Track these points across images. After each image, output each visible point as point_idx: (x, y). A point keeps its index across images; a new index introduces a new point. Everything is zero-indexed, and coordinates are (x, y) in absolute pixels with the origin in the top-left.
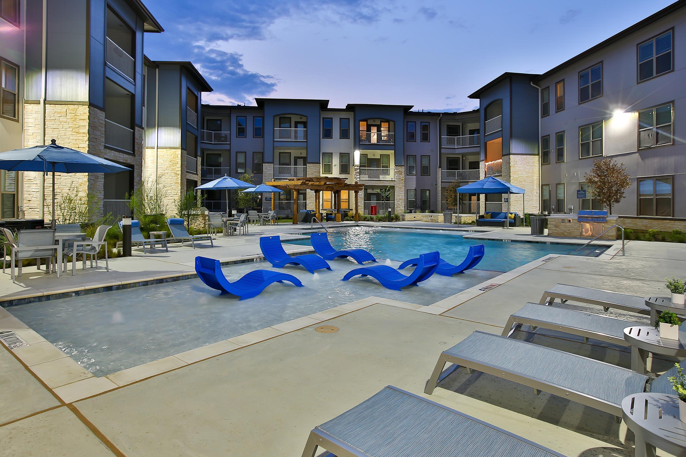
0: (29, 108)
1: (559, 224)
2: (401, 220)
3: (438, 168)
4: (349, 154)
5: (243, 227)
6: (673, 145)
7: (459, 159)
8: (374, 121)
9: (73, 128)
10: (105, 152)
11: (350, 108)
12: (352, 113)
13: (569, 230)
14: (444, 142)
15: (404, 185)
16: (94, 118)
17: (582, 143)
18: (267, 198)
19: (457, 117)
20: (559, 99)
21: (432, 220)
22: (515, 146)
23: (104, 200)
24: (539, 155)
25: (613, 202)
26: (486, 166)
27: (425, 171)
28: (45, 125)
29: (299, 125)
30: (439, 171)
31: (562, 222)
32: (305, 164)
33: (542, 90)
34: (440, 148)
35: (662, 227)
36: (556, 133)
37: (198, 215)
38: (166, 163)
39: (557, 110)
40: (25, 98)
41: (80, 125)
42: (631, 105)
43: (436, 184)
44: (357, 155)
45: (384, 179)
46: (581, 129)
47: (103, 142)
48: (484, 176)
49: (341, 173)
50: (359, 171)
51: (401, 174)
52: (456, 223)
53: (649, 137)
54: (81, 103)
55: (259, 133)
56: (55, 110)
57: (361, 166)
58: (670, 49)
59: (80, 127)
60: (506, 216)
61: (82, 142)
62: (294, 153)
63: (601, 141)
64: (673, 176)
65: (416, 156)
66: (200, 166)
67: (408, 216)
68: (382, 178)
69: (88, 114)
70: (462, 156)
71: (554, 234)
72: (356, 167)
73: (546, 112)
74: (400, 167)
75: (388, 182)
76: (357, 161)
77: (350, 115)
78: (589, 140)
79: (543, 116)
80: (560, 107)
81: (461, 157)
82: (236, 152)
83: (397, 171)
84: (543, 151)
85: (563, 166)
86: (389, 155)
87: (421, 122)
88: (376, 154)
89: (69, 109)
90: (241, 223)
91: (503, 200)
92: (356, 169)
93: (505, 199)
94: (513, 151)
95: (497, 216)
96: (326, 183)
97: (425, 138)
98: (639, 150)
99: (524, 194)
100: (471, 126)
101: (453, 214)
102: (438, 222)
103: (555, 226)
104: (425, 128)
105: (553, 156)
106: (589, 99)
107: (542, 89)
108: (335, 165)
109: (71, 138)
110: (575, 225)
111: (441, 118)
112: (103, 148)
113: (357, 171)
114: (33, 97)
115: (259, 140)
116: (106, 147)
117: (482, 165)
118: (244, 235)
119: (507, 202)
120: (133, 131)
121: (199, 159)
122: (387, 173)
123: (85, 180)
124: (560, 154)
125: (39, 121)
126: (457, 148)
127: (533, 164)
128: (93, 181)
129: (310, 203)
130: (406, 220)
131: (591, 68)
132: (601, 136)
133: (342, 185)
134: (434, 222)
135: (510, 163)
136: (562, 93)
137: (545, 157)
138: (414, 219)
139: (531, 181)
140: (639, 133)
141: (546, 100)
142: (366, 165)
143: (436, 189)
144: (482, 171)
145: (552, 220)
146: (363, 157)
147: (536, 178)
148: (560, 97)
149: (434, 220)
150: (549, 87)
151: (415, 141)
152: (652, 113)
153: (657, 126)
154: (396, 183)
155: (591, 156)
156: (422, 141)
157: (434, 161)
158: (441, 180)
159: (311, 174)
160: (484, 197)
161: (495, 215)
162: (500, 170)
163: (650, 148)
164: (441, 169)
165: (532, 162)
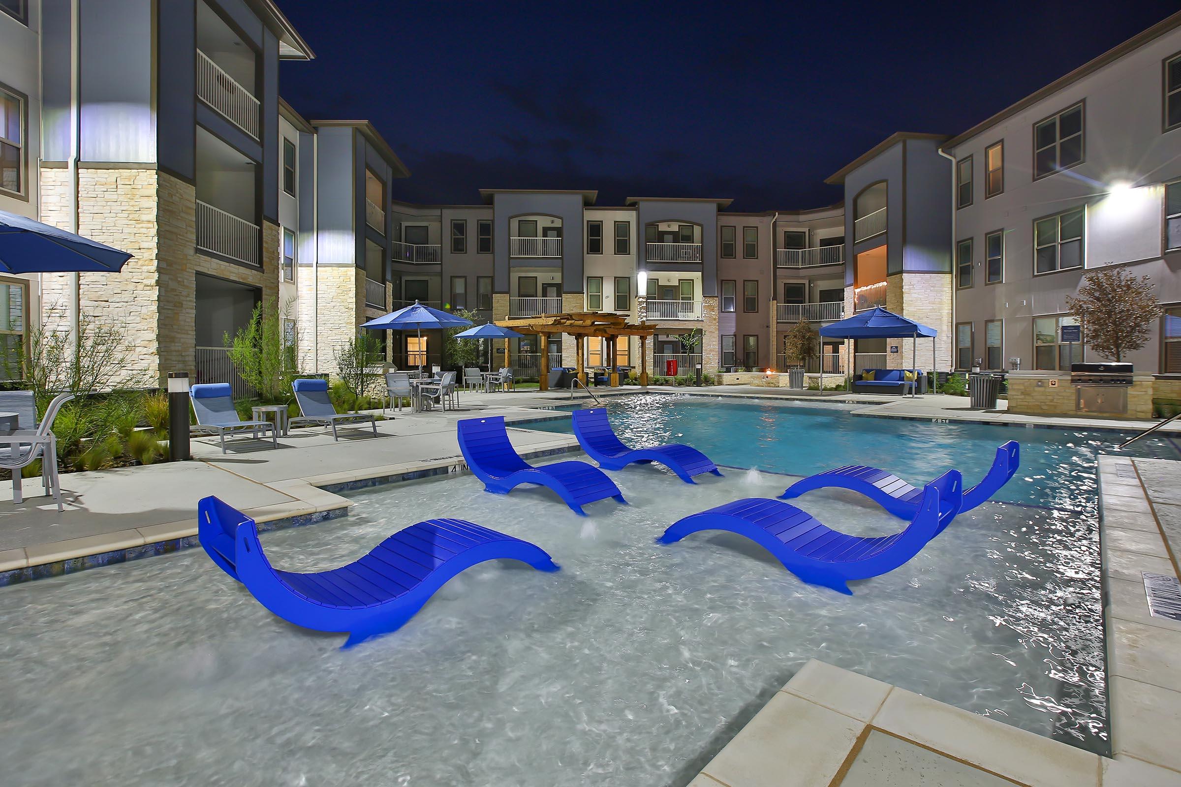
0: (49, 176)
1: (1032, 390)
2: (716, 383)
3: (771, 300)
4: (629, 277)
5: (450, 396)
7: (804, 285)
8: (669, 226)
9: (129, 212)
10: (198, 260)
11: (632, 204)
12: (634, 213)
13: (1052, 401)
14: (781, 258)
15: (717, 327)
16: (171, 195)
17: (1039, 248)
18: (499, 349)
20: (991, 174)
21: (769, 383)
22: (912, 260)
23: (197, 348)
24: (951, 273)
25: (1124, 347)
26: (855, 294)
27: (750, 305)
28: (78, 208)
29: (549, 232)
30: (773, 305)
31: (1039, 386)
32: (559, 294)
33: (958, 163)
34: (775, 268)
36: (986, 234)
37: (376, 375)
38: (332, 290)
39: (989, 194)
40: (42, 157)
41: (141, 206)
42: (1147, 173)
43: (767, 327)
44: (642, 279)
45: (685, 319)
46: (1037, 223)
47: (191, 242)
48: (853, 310)
49: (617, 308)
50: (645, 305)
51: (713, 310)
52: (810, 388)
54: (143, 166)
55: (485, 246)
56: (96, 179)
57: (648, 298)
59: (141, 210)
60: (902, 376)
61: (145, 239)
62: (543, 276)
63: (1081, 242)
65: (735, 281)
66: (392, 297)
67: (727, 377)
69: (156, 186)
70: (809, 281)
71: (1019, 407)
72: (641, 300)
73: (965, 198)
74: (711, 299)
75: (694, 323)
76: (642, 290)
77: (631, 217)
78: (1055, 242)
79: (959, 206)
80: (995, 189)
81: (806, 282)
82: (451, 277)
83: (706, 305)
84: (959, 265)
85: (1000, 290)
86: (693, 280)
87: (744, 227)
88: (671, 278)
89: (122, 177)
90: (443, 388)
91: (888, 349)
92: (640, 303)
93: (892, 347)
94: (906, 268)
95: (885, 376)
96: (594, 322)
97: (751, 252)
98: (1166, 255)
99: (934, 338)
100: (824, 233)
101: (804, 374)
102: (778, 386)
103: (1022, 393)
104: (750, 236)
105: (979, 273)
106: (1055, 169)
107: (958, 159)
108: (607, 297)
109: (126, 231)
110: (1065, 391)
111: (776, 220)
112: (192, 252)
113: (642, 305)
114: (56, 156)
115: (486, 257)
116: (197, 251)
117: (848, 293)
118: (450, 410)
119: (897, 352)
120: (258, 228)
121: (390, 286)
122: (689, 308)
123: (151, 309)
124: (994, 270)
125: (67, 201)
126: (802, 268)
127: (941, 289)
128: (169, 312)
129: (568, 357)
130: (725, 383)
131: (1060, 114)
132: (1081, 233)
133: (620, 327)
134: (773, 387)
135: (902, 287)
136: (999, 164)
137: (963, 277)
138: (737, 382)
139: (937, 318)
140: (1166, 223)
141: (965, 179)
142: (656, 296)
143: (768, 334)
144: (849, 302)
145: (1018, 381)
146: (652, 282)
147: (947, 311)
148: (995, 171)
149: (772, 383)
150: (971, 156)
151: (735, 258)
154: (704, 324)
155: (1060, 270)
156: (745, 257)
157: (765, 290)
158: (778, 320)
160: (851, 345)
161: (882, 374)
162: (883, 299)
164: (776, 302)
165: (940, 286)
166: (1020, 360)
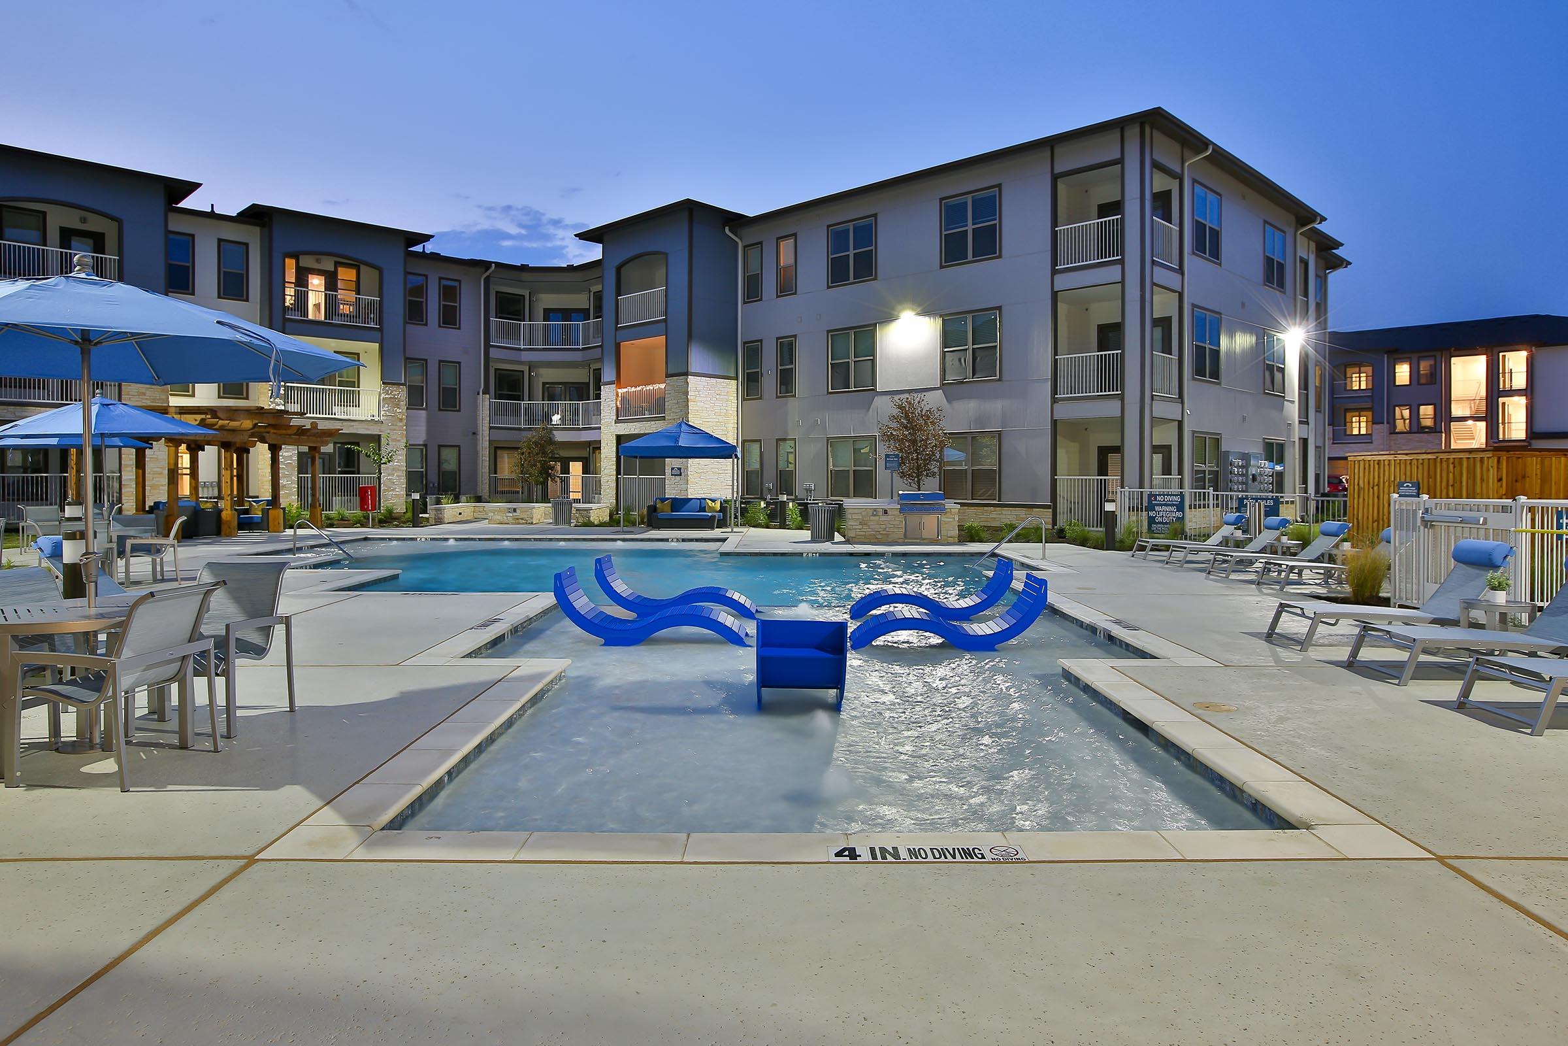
1: (868, 519)
2: (432, 521)
3: (481, 393)
6: (999, 380)
7: (522, 373)
8: (320, 261)
11: (256, 215)
12: (257, 231)
13: (884, 530)
14: (495, 331)
15: (405, 433)
17: (833, 362)
19: (526, 276)
20: (783, 270)
21: (518, 519)
22: (698, 358)
24: (736, 379)
26: (620, 395)
27: (448, 399)
30: (484, 401)
31: (873, 515)
33: (745, 247)
34: (488, 346)
35: (982, 519)
36: (778, 339)
39: (780, 293)
42: (928, 303)
43: (474, 433)
45: (342, 417)
46: (831, 335)
48: (615, 418)
49: (223, 394)
51: (399, 405)
52: (581, 524)
53: (961, 364)
58: (995, 219)
63: (873, 362)
64: (1000, 434)
65: (426, 360)
67: (449, 512)
68: (339, 412)
70: (529, 368)
71: (857, 536)
73: (753, 292)
74: (395, 388)
75: (364, 425)
77: (251, 236)
78: (849, 358)
79: (746, 301)
80: (786, 287)
81: (526, 369)
83: (387, 396)
87: (440, 278)
91: (668, 471)
93: (672, 469)
94: (692, 369)
95: (685, 505)
97: (450, 318)
98: (943, 386)
100: (548, 299)
103: (861, 524)
104: (449, 293)
105: (769, 381)
106: (849, 280)
107: (744, 244)
110: (895, 520)
111: (490, 274)
117: (608, 392)
119: (681, 475)
122: (352, 400)
124: (786, 380)
126: (524, 349)
127: (727, 398)
130: (446, 521)
131: (855, 222)
132: (873, 353)
133: (288, 432)
134: (523, 524)
135: (687, 393)
136: (792, 261)
137: (751, 385)
138: (460, 518)
139: (724, 432)
140: (944, 354)
141: (753, 269)
143: (475, 444)
144: (609, 406)
145: (856, 511)
147: (733, 425)
148: (785, 267)
149: (522, 519)
150: (761, 243)
151: (426, 325)
152: (966, 323)
153: (975, 346)
154: (383, 427)
155: (854, 389)
156: (442, 325)
157: (473, 376)
158: (490, 424)
159: (136, 394)
160: (613, 465)
161: (679, 503)
162: (658, 406)
163: (962, 382)
164: (488, 396)
165: (725, 394)
166: (815, 486)
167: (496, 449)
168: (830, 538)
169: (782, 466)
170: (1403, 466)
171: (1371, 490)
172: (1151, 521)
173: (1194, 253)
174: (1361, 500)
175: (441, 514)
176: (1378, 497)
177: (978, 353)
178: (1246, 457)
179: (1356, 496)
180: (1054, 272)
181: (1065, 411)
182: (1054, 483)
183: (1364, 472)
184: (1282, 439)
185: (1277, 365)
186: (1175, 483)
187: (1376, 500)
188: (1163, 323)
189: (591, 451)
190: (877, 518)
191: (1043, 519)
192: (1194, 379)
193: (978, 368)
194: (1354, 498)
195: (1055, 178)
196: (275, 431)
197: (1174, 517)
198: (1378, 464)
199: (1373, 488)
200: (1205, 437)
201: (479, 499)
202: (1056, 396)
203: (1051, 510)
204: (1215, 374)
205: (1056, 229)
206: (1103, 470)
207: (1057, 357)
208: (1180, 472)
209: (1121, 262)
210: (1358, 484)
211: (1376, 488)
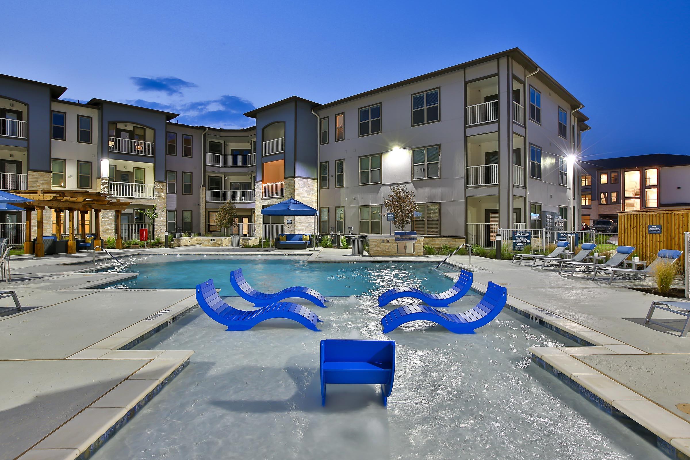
1: (380, 244)
2: (176, 245)
3: (202, 187)
4: (91, 163)
6: (440, 178)
7: (221, 178)
8: (125, 126)
11: (95, 104)
12: (96, 111)
13: (388, 249)
14: (208, 159)
15: (166, 204)
17: (361, 171)
19: (222, 134)
21: (215, 244)
22: (299, 171)
24: (317, 179)
26: (264, 187)
27: (187, 189)
30: (203, 190)
31: (382, 242)
33: (321, 119)
34: (205, 165)
36: (336, 161)
39: (337, 140)
42: (406, 143)
43: (199, 205)
44: (105, 165)
45: (138, 197)
46: (361, 159)
48: (261, 197)
49: (80, 186)
50: (108, 186)
51: (163, 192)
52: (244, 247)
53: (421, 171)
57: (110, 180)
58: (438, 104)
63: (380, 171)
64: (440, 204)
65: (176, 172)
68: (135, 195)
70: (225, 176)
71: (375, 253)
72: (104, 181)
73: (325, 139)
74: (161, 184)
75: (146, 201)
76: (105, 172)
77: (94, 113)
78: (369, 169)
79: (321, 143)
80: (340, 137)
81: (223, 176)
84: (322, 176)
85: (343, 191)
86: (145, 169)
87: (183, 135)
88: (129, 165)
91: (286, 222)
92: (103, 184)
93: (288, 221)
94: (296, 175)
95: (292, 238)
97: (187, 153)
98: (413, 181)
100: (233, 145)
101: (241, 237)
102: (222, 246)
103: (376, 246)
104: (187, 141)
105: (332, 181)
106: (369, 133)
108: (71, 176)
110: (393, 244)
111: (206, 133)
113: (105, 185)
117: (258, 186)
119: (291, 223)
122: (142, 189)
124: (340, 180)
126: (222, 167)
127: (312, 188)
130: (181, 245)
131: (371, 107)
132: (380, 166)
133: (104, 203)
134: (218, 246)
135: (294, 186)
136: (342, 125)
137: (324, 182)
138: (189, 243)
139: (311, 204)
140: (413, 167)
141: (325, 129)
142: (114, 178)
143: (199, 209)
144: (259, 192)
145: (373, 240)
146: (113, 168)
147: (315, 201)
148: (339, 128)
150: (328, 117)
151: (176, 155)
152: (424, 152)
153: (428, 163)
154: (156, 202)
155: (371, 183)
156: (184, 155)
157: (198, 179)
158: (206, 200)
159: (35, 186)
160: (261, 219)
161: (290, 237)
162: (281, 191)
163: (422, 180)
164: (205, 188)
165: (312, 186)
166: (353, 228)
167: (209, 212)
168: (361, 253)
169: (338, 219)
170: (651, 218)
171: (632, 230)
172: (514, 244)
173: (530, 119)
174: (626, 235)
175: (180, 242)
176: (636, 233)
177: (430, 166)
178: (552, 214)
179: (623, 232)
180: (466, 127)
181: (471, 193)
182: (466, 226)
183: (628, 221)
184: (566, 206)
185: (564, 172)
186: (523, 226)
187: (635, 235)
188: (517, 152)
189: (252, 213)
190: (383, 244)
191: (461, 244)
192: (531, 178)
193: (429, 173)
194: (622, 233)
195: (466, 83)
196: (97, 203)
197: (526, 243)
198: (636, 216)
199: (633, 228)
200: (535, 205)
201: (200, 235)
202: (467, 186)
203: (465, 239)
204: (539, 176)
205: (467, 107)
206: (488, 220)
207: (467, 167)
208: (525, 221)
209: (498, 122)
210: (624, 227)
211: (635, 229)
